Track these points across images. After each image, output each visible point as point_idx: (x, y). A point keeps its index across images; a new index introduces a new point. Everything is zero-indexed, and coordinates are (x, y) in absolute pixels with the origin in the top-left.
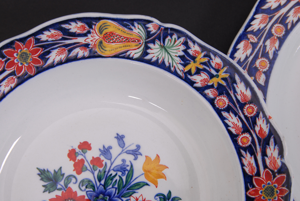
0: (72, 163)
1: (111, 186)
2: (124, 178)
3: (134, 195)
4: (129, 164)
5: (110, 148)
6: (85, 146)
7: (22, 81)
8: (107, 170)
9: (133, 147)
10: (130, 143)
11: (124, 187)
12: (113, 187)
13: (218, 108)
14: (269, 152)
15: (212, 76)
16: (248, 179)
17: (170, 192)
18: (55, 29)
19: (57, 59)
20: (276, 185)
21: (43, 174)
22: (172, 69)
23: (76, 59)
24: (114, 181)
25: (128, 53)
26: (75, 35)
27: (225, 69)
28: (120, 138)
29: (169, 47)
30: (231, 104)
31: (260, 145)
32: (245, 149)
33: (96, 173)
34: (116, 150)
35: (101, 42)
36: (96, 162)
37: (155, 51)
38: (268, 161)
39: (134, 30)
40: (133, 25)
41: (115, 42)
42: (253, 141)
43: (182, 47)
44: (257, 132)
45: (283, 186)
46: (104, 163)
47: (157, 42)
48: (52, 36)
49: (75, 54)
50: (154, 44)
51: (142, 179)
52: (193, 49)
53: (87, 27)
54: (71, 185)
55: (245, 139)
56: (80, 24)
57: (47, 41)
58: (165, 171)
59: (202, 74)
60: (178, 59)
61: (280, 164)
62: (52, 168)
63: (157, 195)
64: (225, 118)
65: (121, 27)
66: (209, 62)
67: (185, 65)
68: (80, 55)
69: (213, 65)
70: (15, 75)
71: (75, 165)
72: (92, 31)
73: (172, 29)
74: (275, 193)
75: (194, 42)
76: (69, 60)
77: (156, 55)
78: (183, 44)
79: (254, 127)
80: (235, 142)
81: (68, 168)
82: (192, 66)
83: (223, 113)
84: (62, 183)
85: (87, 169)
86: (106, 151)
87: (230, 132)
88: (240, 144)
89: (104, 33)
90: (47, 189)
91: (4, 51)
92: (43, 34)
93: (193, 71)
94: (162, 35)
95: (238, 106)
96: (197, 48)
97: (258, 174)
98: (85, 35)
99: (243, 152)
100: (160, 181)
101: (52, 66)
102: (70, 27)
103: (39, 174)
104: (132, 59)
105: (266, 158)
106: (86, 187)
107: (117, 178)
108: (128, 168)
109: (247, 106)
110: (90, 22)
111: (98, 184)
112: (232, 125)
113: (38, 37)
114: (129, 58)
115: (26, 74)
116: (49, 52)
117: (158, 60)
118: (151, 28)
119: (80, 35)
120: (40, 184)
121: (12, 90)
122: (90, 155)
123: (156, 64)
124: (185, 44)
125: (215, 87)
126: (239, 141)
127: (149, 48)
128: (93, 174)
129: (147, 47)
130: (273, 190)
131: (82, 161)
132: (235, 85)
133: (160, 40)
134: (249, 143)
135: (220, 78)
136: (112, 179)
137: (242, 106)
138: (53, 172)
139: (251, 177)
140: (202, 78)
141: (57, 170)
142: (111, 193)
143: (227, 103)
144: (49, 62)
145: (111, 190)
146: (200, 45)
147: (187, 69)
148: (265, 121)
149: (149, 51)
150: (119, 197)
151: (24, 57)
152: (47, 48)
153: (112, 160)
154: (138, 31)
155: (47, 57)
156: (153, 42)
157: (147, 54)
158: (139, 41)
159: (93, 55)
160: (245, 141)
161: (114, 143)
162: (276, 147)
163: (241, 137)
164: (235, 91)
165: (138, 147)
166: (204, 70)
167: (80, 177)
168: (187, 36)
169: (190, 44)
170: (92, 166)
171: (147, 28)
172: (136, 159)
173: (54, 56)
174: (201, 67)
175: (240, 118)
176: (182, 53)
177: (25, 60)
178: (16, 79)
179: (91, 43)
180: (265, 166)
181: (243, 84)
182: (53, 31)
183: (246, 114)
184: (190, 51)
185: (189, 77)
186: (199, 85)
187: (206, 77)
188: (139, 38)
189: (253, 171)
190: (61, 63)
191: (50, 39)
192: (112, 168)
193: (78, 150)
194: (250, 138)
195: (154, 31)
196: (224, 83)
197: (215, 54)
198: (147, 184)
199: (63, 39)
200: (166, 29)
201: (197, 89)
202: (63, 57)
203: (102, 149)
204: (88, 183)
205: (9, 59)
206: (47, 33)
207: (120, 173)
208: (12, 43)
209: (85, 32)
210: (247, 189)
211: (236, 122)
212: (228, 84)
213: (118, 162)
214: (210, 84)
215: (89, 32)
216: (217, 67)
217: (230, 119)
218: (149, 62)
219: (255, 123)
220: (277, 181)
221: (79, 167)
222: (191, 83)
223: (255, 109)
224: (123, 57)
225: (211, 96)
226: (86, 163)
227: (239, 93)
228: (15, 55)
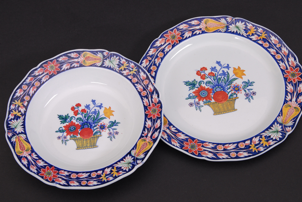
0: (73, 112)
1: (90, 120)
2: (96, 116)
3: (100, 122)
4: (98, 111)
5: (89, 105)
6: (78, 105)
7: (51, 77)
8: (88, 113)
9: (99, 104)
10: (98, 103)
11: (95, 120)
12: (91, 120)
13: (133, 83)
14: (153, 97)
15: (130, 71)
16: (145, 108)
17: (115, 121)
18: (65, 56)
19: (66, 68)
20: (157, 108)
21: (60, 117)
22: (114, 69)
23: (74, 67)
24: (91, 117)
25: (96, 64)
26: (73, 58)
27: (136, 67)
28: (94, 101)
29: (113, 61)
30: (138, 81)
31: (150, 95)
32: (144, 97)
33: (83, 115)
34: (92, 106)
35: (84, 61)
36: (83, 111)
37: (107, 63)
38: (153, 100)
39: (98, 55)
40: (98, 53)
41: (90, 60)
42: (147, 94)
43: (118, 61)
44: (149, 90)
45: (159, 108)
46: (87, 111)
47: (108, 59)
48: (64, 59)
49: (73, 66)
50: (106, 60)
51: (103, 116)
52: (122, 61)
53: (78, 55)
54: (73, 120)
55: (144, 93)
56: (75, 54)
57: (62, 61)
58: (113, 113)
59: (126, 70)
60: (117, 65)
61: (158, 101)
62: (64, 114)
63: (110, 122)
64: (136, 86)
65: (92, 54)
66: (129, 65)
67: (119, 68)
68: (76, 66)
69: (131, 66)
70: (48, 75)
71: (74, 113)
72: (80, 56)
73: (113, 54)
74: (156, 111)
75: (123, 58)
76: (71, 68)
77: (107, 64)
78: (118, 59)
79: (148, 88)
80: (140, 94)
81: (71, 114)
82: (122, 68)
83: (135, 84)
84: (69, 120)
85: (79, 114)
86: (88, 106)
87: (138, 91)
88: (142, 95)
89: (85, 57)
90: (62, 122)
91: (43, 65)
92: (60, 58)
93: (123, 70)
94: (109, 56)
95: (141, 81)
96: (124, 60)
97: (150, 105)
98: (77, 58)
99: (143, 98)
100: (111, 117)
101: (64, 71)
102: (71, 55)
103: (58, 117)
104: (97, 66)
105: (152, 99)
106: (79, 121)
107: (93, 116)
108: (97, 112)
109: (145, 81)
110: (79, 53)
111: (84, 119)
112: (139, 89)
113: (58, 59)
114: (96, 66)
115: (53, 74)
116: (62, 65)
117: (108, 66)
118: (105, 54)
119: (75, 58)
120: (59, 121)
121: (47, 80)
122: (80, 108)
123: (107, 68)
124: (119, 59)
125: (132, 75)
126: (142, 94)
127: (104, 62)
128: (82, 115)
129: (103, 62)
130: (155, 110)
131: (77, 111)
132: (140, 73)
133: (109, 58)
134: (146, 94)
135: (134, 71)
136: (90, 117)
137: (143, 81)
138: (64, 116)
139: (147, 107)
140: (126, 72)
141: (66, 115)
142: (90, 122)
143: (137, 81)
144: (63, 69)
145: (90, 121)
146: (125, 59)
147: (120, 69)
148: (152, 85)
149: (104, 63)
150: (93, 124)
151: (52, 67)
152: (62, 63)
153: (90, 110)
154: (100, 55)
155: (62, 67)
156: (106, 59)
157: (104, 64)
158: (100, 59)
159: (81, 66)
160: (144, 94)
161: (91, 104)
162: (157, 95)
163: (142, 93)
164: (140, 76)
165: (102, 104)
166: (127, 69)
167: (76, 117)
168: (120, 56)
169: (121, 59)
170: (81, 112)
171: (103, 54)
172: (100, 109)
173: (65, 67)
174: (126, 68)
175: (142, 85)
176: (118, 63)
177: (52, 69)
178: (49, 76)
179: (80, 61)
180: (152, 102)
181: (143, 72)
182: (64, 57)
183: (144, 84)
184: (121, 62)
185: (121, 72)
186: (125, 75)
187: (128, 71)
188: (100, 58)
189: (147, 104)
190: (67, 69)
191: (63, 60)
192: (90, 113)
193: (75, 107)
194: (146, 93)
195: (106, 55)
196: (135, 73)
197: (131, 62)
198: (106, 118)
199: (68, 60)
200: (111, 54)
201: (124, 76)
202: (68, 67)
203: (86, 106)
204: (80, 119)
205: (45, 68)
206: (61, 58)
207: (94, 115)
208: (47, 62)
209: (78, 57)
210: (145, 111)
211: (140, 87)
212: (137, 73)
213: (93, 110)
214: (129, 74)
215: (79, 57)
216: (132, 67)
217: (138, 86)
218: (105, 67)
219: (148, 86)
220: (157, 107)
221: (76, 113)
222: (122, 74)
223: (148, 81)
224: (94, 66)
225: (130, 78)
226: (79, 112)
227: (141, 76)
228: (48, 67)
